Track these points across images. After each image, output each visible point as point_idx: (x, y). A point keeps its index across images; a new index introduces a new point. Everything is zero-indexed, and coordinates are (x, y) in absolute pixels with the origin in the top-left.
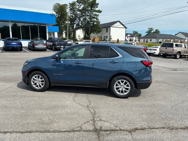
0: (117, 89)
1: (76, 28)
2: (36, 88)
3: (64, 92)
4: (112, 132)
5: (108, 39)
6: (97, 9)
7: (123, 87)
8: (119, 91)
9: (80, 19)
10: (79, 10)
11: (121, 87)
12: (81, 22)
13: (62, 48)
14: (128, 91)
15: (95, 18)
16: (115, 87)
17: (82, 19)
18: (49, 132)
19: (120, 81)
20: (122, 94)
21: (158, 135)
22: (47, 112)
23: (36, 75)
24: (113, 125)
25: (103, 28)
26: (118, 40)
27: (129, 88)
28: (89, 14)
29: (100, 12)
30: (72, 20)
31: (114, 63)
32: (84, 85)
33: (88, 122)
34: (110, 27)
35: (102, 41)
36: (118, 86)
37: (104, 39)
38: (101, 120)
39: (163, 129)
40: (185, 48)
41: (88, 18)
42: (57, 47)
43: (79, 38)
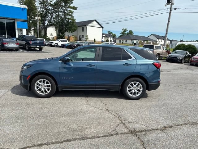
0: (129, 91)
1: (47, 25)
2: (41, 94)
3: (75, 97)
4: (147, 132)
5: (84, 39)
6: (72, 5)
7: (135, 89)
8: (131, 93)
9: (52, 16)
10: (51, 5)
11: (133, 89)
12: (54, 18)
13: (38, 48)
14: (140, 93)
15: (70, 15)
16: (128, 89)
17: (54, 15)
18: (88, 138)
19: (133, 83)
20: (134, 96)
21: (185, 130)
22: (71, 119)
23: (40, 80)
24: (143, 126)
25: (78, 26)
26: (95, 40)
27: (141, 89)
28: (63, 10)
29: (75, 8)
30: (43, 16)
31: (128, 65)
32: (96, 88)
33: (118, 125)
34: (86, 26)
35: (78, 40)
36: (131, 88)
37: (80, 39)
38: (129, 122)
39: (186, 125)
40: (164, 50)
41: (61, 14)
42: (32, 46)
43: (51, 36)
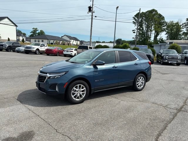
2: (77, 100)
7: (140, 82)
14: (143, 84)
16: (137, 83)
19: (139, 78)
23: (77, 85)
26: (9, 39)
31: (136, 65)
32: (118, 86)
